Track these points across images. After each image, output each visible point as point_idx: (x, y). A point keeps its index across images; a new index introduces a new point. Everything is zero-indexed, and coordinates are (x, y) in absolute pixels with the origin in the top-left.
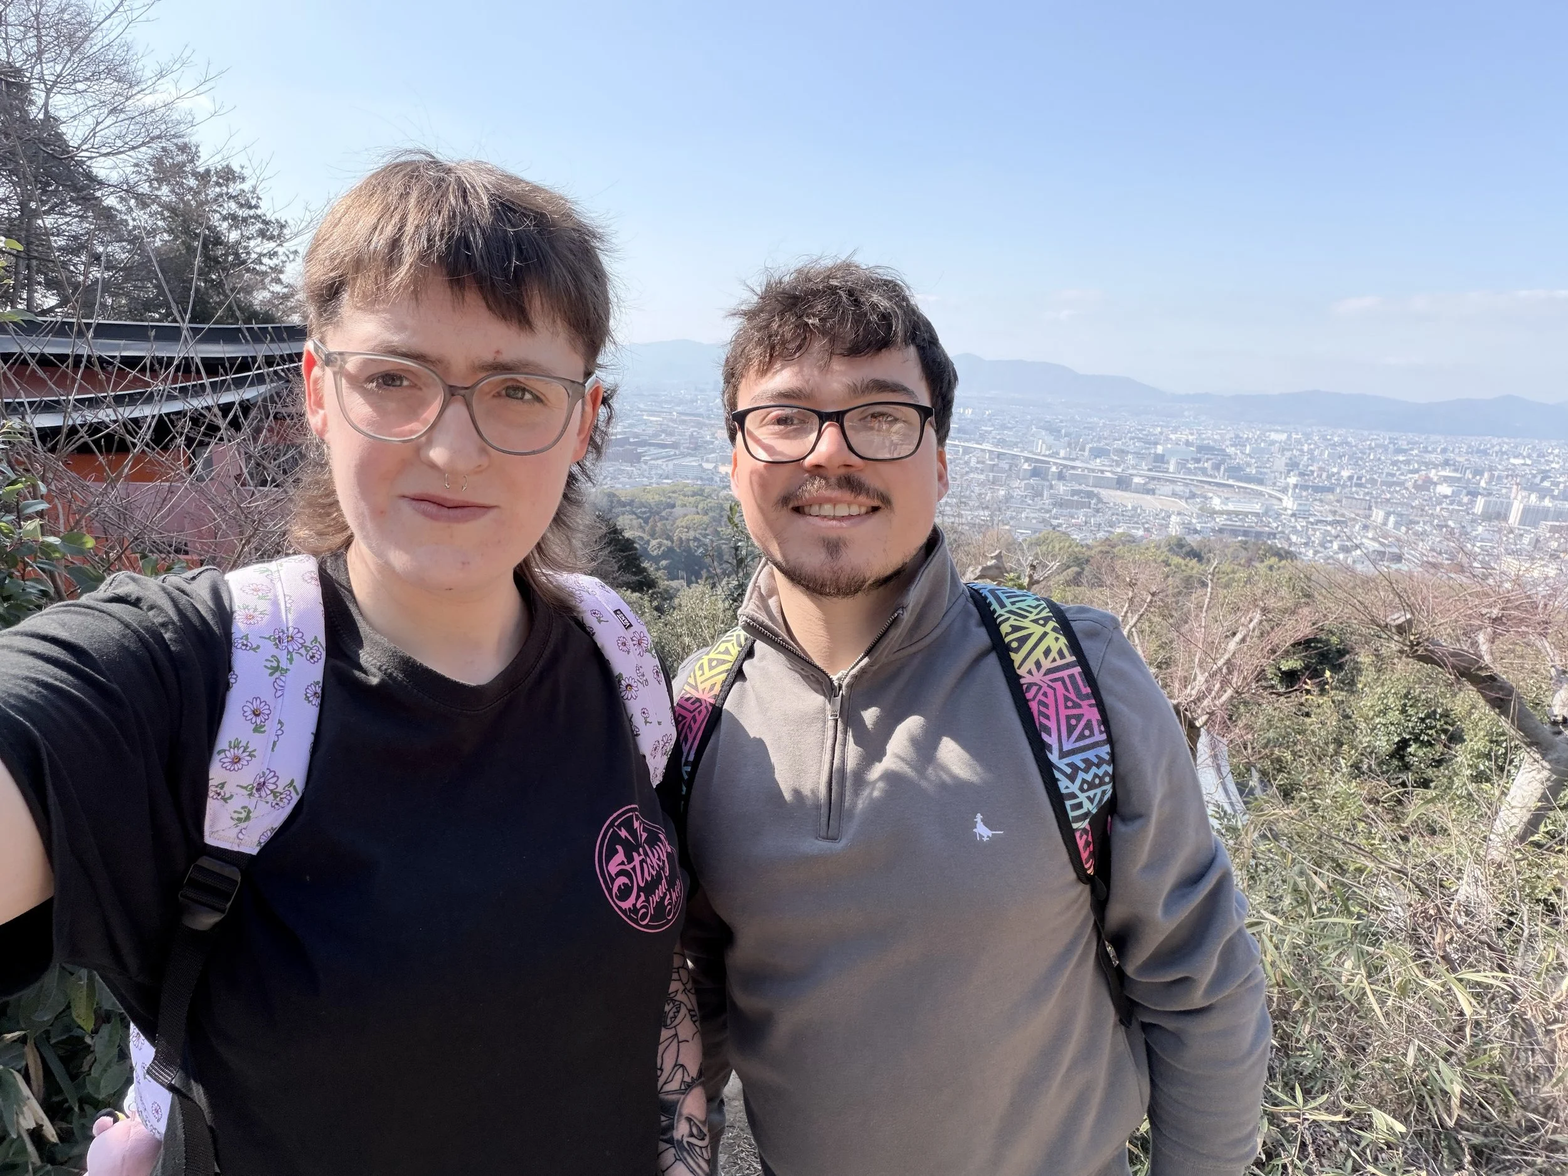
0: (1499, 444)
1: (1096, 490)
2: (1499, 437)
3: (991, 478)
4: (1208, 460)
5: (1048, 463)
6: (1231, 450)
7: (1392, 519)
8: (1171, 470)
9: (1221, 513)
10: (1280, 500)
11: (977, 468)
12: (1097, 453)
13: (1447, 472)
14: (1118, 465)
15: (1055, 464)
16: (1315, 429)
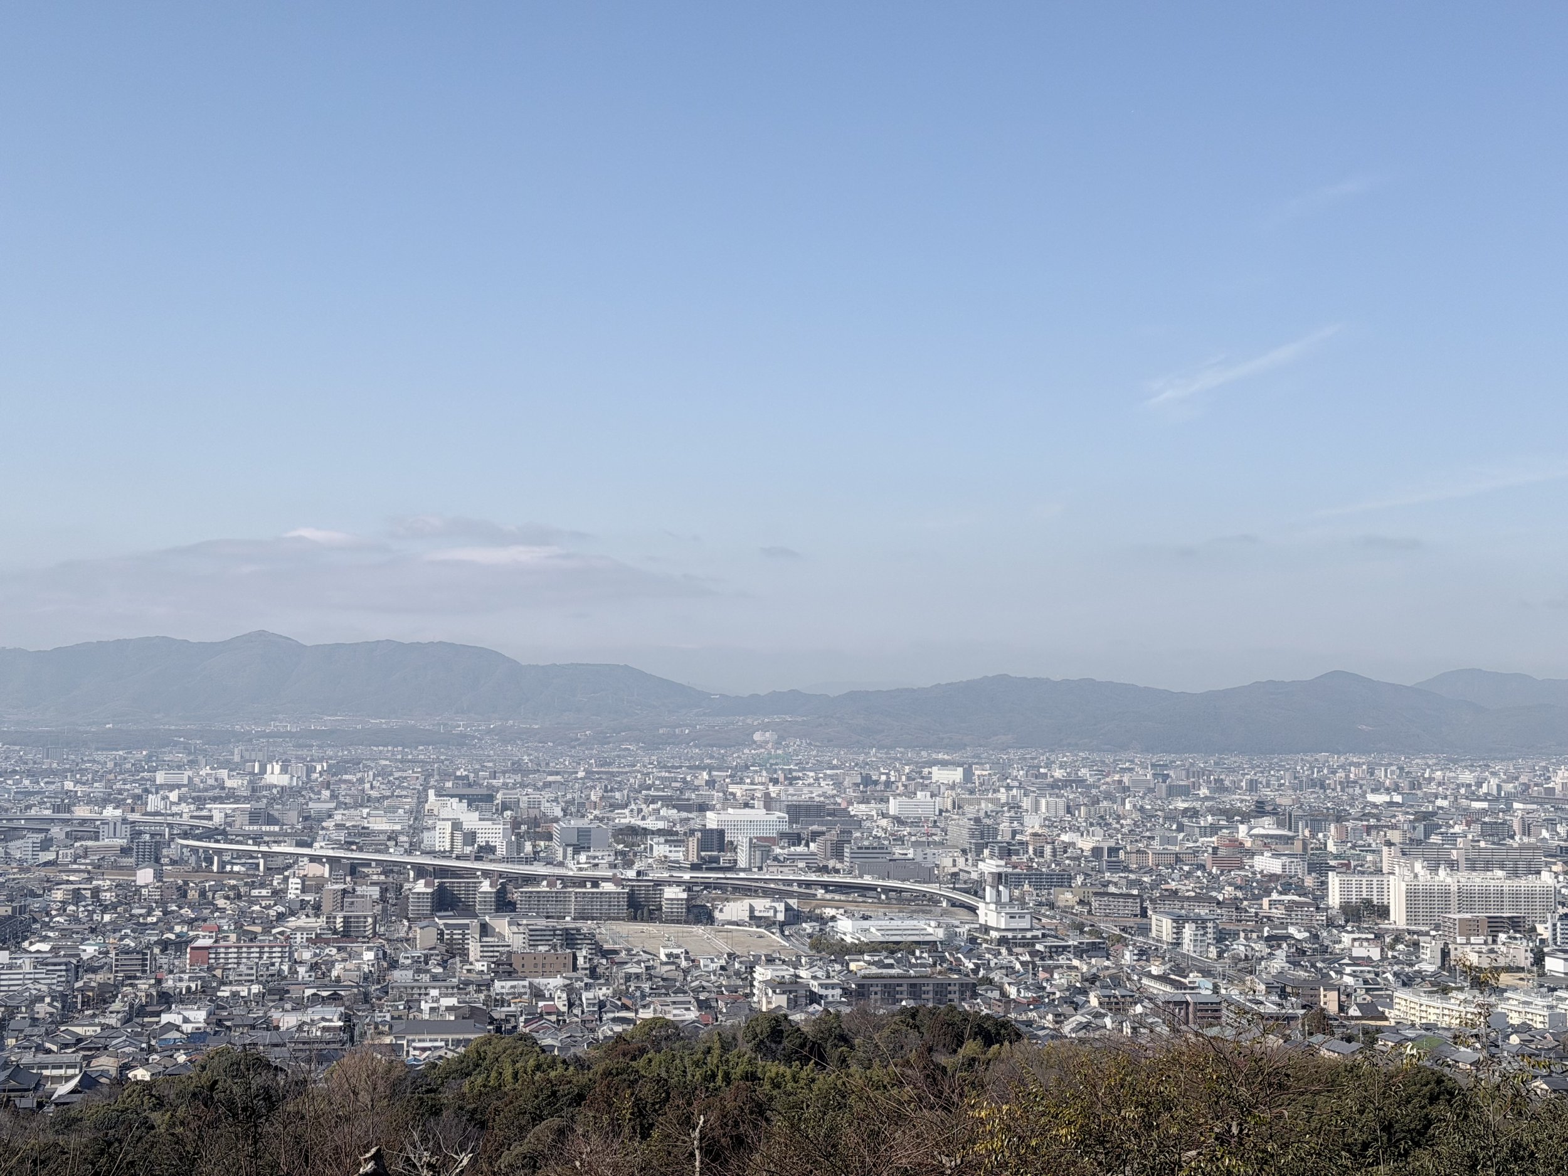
0: (1342, 767)
1: (586, 926)
2: (1339, 753)
3: (339, 924)
4: (815, 836)
5: (471, 872)
6: (858, 810)
7: (1188, 930)
8: (742, 863)
9: (859, 949)
10: (973, 910)
11: (303, 904)
12: (581, 843)
13: (1267, 826)
14: (629, 864)
15: (486, 874)
16: (1013, 754)
